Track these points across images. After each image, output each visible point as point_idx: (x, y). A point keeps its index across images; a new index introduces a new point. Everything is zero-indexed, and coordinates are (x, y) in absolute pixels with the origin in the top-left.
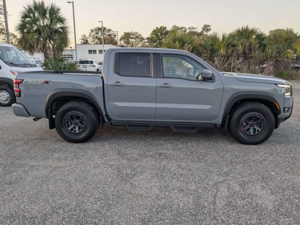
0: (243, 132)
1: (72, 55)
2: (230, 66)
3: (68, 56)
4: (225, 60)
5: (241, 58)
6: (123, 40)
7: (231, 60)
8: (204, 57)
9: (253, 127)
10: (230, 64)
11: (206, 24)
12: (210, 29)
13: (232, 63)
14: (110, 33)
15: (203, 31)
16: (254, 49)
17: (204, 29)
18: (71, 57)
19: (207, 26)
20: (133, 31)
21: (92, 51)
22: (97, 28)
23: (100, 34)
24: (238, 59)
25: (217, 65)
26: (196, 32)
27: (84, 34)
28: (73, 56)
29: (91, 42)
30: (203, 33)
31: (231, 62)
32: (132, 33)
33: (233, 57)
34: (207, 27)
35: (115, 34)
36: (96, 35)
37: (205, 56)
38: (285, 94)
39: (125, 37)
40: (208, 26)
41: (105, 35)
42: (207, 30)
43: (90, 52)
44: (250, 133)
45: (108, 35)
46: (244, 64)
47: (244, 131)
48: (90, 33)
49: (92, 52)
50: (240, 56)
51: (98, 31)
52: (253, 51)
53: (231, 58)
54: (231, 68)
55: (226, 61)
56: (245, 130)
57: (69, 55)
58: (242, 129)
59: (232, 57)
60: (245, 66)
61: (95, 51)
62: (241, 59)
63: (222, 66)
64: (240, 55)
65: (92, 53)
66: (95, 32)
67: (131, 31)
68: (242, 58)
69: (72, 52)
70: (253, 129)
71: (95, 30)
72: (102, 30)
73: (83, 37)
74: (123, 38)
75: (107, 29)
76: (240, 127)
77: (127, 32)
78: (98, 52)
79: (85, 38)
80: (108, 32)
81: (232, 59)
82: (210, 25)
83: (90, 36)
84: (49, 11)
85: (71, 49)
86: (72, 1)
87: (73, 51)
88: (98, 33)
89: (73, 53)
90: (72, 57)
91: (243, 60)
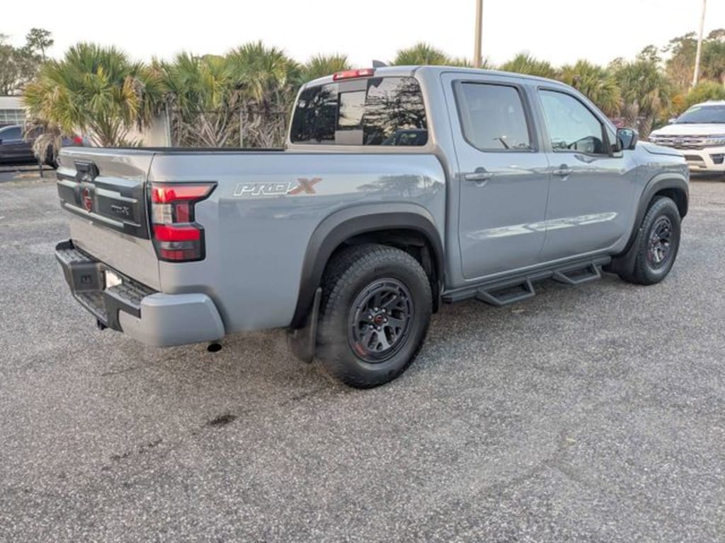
2: (236, 137)
4: (225, 121)
5: (258, 116)
7: (237, 122)
8: (174, 114)
10: (236, 131)
11: (38, 27)
12: (51, 42)
13: (241, 129)
15: (31, 45)
16: (282, 97)
17: (33, 42)
19: (41, 32)
24: (251, 119)
25: (209, 134)
26: (8, 47)
30: (33, 51)
31: (237, 125)
33: (241, 114)
34: (42, 36)
37: (176, 112)
40: (43, 34)
42: (44, 44)
46: (267, 132)
50: (255, 112)
52: (278, 102)
53: (237, 115)
54: (239, 140)
55: (227, 123)
59: (239, 113)
60: (269, 136)
62: (258, 121)
63: (219, 137)
64: (255, 109)
68: (260, 117)
81: (239, 120)
82: (49, 31)
91: (262, 122)
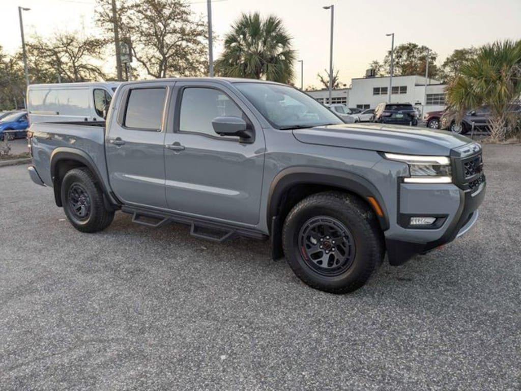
0: (307, 259)
1: (345, 98)
3: (339, 101)
6: (450, 66)
9: (330, 251)
14: (424, 53)
18: (343, 102)
20: (474, 46)
21: (381, 90)
22: (399, 47)
23: (404, 58)
27: (375, 61)
28: (347, 100)
29: (387, 73)
32: (471, 50)
35: (434, 55)
36: (397, 60)
38: (406, 180)
39: (455, 59)
41: (415, 58)
43: (376, 91)
44: (321, 262)
45: (420, 57)
47: (308, 257)
48: (386, 56)
49: (379, 91)
51: (401, 53)
56: (309, 255)
57: (339, 99)
58: (303, 250)
61: (384, 90)
65: (378, 94)
66: (396, 54)
67: (470, 48)
69: (345, 92)
70: (328, 256)
71: (395, 52)
72: (410, 49)
73: (373, 65)
74: (451, 62)
75: (418, 47)
76: (299, 247)
77: (460, 48)
78: (389, 90)
79: (376, 67)
80: (421, 53)
83: (386, 62)
84: (267, 28)
85: (344, 87)
86: (330, 5)
87: (347, 91)
88: (401, 57)
89: (347, 94)
90: (345, 102)
